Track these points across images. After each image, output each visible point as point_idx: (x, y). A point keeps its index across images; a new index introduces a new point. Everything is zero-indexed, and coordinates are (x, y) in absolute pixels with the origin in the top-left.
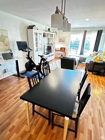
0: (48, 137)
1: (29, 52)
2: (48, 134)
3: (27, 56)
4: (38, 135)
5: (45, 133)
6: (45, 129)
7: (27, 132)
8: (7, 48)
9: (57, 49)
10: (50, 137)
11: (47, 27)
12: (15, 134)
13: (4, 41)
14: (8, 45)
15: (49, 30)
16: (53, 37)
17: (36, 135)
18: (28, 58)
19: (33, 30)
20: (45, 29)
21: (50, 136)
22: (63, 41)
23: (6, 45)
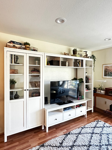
15: (75, 52)
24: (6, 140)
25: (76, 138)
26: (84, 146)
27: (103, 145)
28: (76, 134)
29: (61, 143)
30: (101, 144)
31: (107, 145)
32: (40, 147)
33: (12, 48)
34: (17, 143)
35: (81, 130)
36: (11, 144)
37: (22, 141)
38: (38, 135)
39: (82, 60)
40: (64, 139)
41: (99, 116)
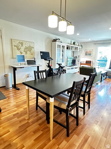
0: (41, 128)
1: (49, 61)
2: (42, 126)
3: (48, 65)
4: (33, 124)
5: (40, 125)
6: (41, 122)
7: (25, 119)
8: (32, 56)
9: (82, 63)
10: (43, 129)
11: (72, 41)
12: (16, 118)
13: (30, 51)
14: (33, 55)
15: (74, 43)
16: (78, 51)
17: (31, 124)
18: (49, 66)
19: (57, 42)
20: (70, 43)
21: (44, 127)
22: (90, 55)
23: (32, 54)
39: (77, 47)
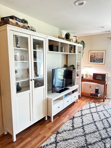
11: (62, 31)
16: (77, 53)
24: (15, 140)
25: (81, 120)
26: (91, 123)
27: (103, 119)
28: (80, 117)
29: (73, 126)
30: (102, 119)
31: (106, 119)
32: (57, 134)
33: (15, 26)
34: (29, 139)
35: (82, 113)
36: (22, 142)
37: (33, 136)
38: (44, 126)
39: (75, 46)
40: (72, 123)
41: (87, 99)
